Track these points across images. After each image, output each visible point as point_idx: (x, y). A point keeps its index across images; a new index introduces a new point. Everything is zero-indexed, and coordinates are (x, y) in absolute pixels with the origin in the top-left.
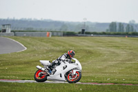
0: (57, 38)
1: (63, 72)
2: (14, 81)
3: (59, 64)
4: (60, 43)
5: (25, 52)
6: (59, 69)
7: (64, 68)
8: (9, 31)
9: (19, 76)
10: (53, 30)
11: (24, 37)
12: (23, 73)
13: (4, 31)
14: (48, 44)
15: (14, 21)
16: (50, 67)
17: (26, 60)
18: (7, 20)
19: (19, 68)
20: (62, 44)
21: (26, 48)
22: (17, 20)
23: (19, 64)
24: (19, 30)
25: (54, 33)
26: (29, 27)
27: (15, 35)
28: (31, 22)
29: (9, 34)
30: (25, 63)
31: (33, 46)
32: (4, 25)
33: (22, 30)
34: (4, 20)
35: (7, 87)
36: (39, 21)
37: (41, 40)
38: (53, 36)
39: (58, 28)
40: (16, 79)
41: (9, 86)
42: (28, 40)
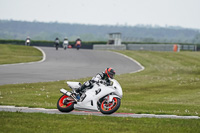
0: (188, 53)
1: (96, 99)
2: (126, 115)
3: (91, 87)
4: (193, 61)
5: (142, 73)
6: (90, 94)
7: (97, 93)
8: (118, 42)
9: (133, 107)
10: (183, 41)
11: (140, 51)
12: (138, 103)
13: (112, 42)
14: (175, 63)
15: (126, 28)
16: (78, 91)
17: (143, 85)
18: (116, 27)
19: (134, 96)
20: (196, 62)
21: (143, 68)
22: (130, 27)
23: (133, 90)
24: (133, 41)
25: (184, 47)
26: (148, 37)
27: (127, 48)
28: (150, 30)
29: (118, 47)
30: (142, 89)
31: (154, 64)
32: (111, 34)
33: (138, 41)
34: (112, 27)
35: (115, 123)
36: (162, 29)
37: (166, 56)
38: (182, 50)
39: (189, 39)
40: (128, 112)
41: (119, 122)
42: (146, 56)
